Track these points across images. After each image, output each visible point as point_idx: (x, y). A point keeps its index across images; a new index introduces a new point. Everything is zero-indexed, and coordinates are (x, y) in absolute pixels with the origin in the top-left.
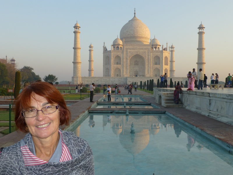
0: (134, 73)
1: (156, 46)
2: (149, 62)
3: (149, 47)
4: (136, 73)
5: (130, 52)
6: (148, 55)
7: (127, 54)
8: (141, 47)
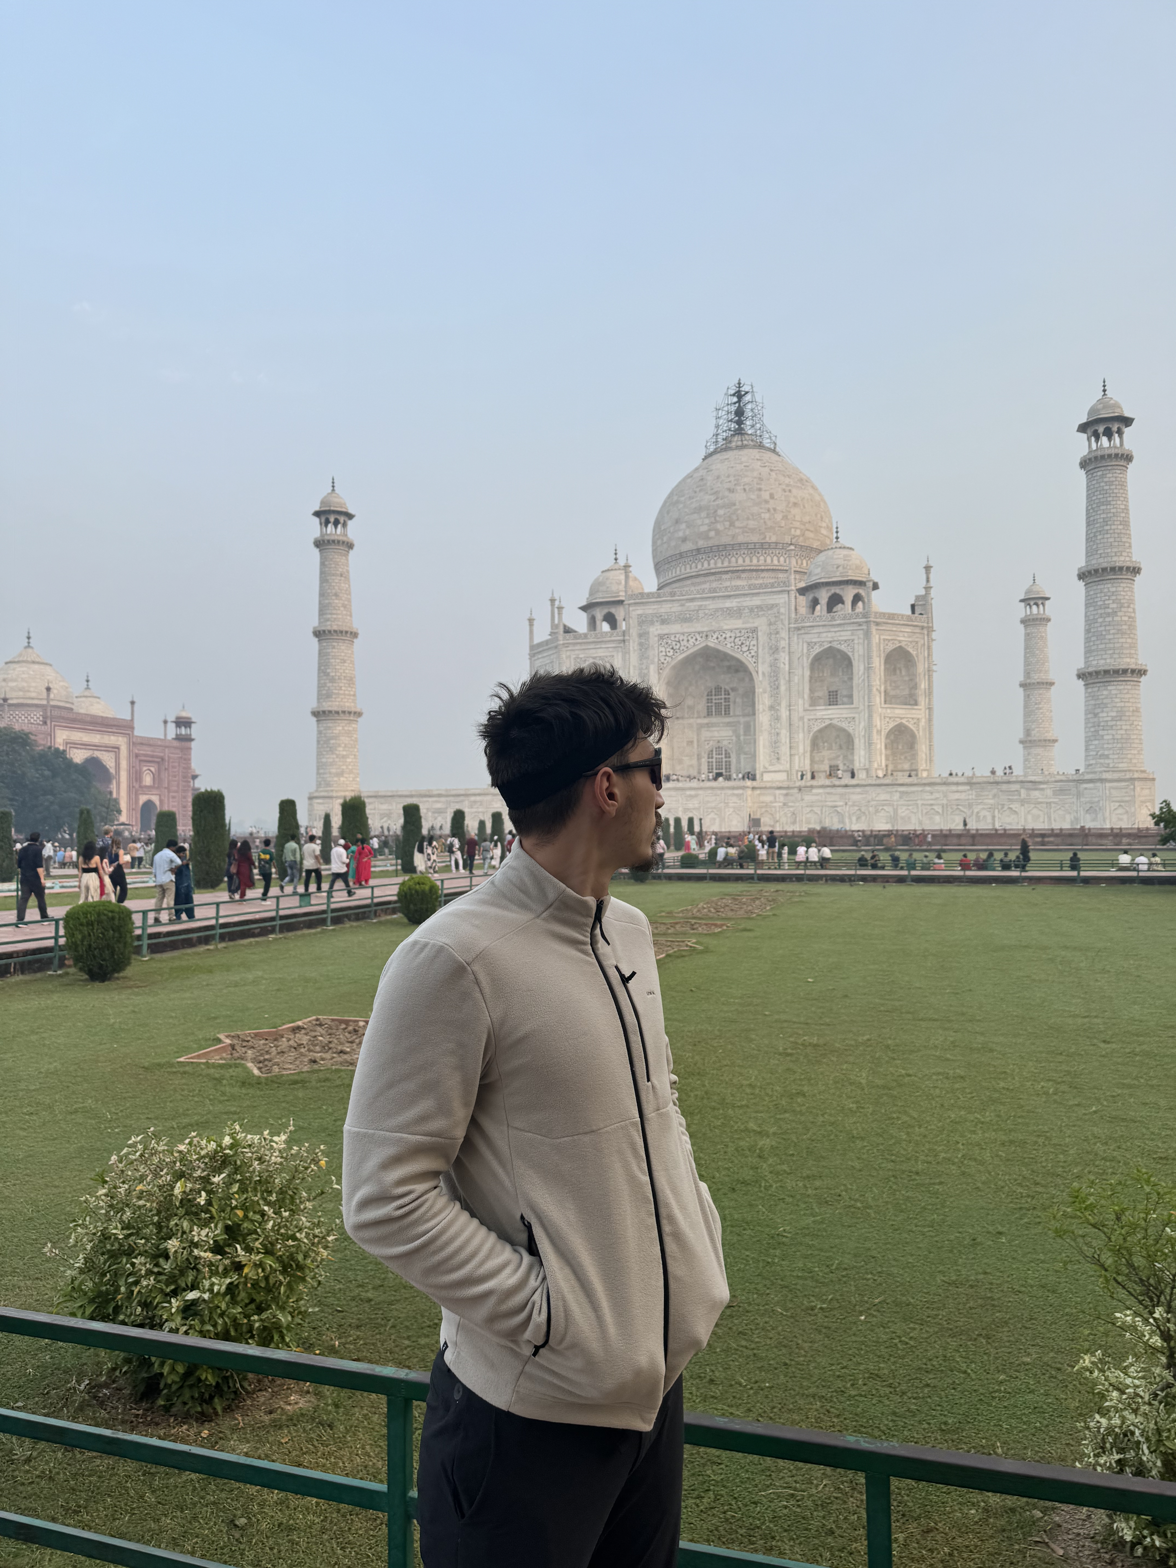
0: (704, 761)
1: (836, 590)
2: (783, 688)
3: (782, 599)
4: (719, 762)
5: (661, 637)
6: (775, 650)
7: (644, 647)
8: (728, 604)
